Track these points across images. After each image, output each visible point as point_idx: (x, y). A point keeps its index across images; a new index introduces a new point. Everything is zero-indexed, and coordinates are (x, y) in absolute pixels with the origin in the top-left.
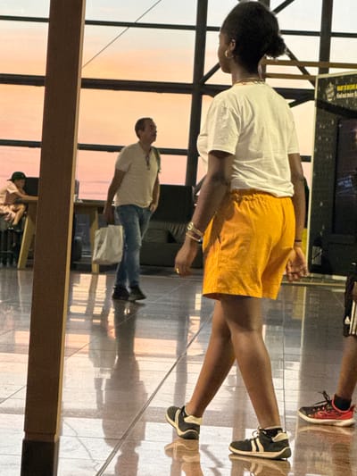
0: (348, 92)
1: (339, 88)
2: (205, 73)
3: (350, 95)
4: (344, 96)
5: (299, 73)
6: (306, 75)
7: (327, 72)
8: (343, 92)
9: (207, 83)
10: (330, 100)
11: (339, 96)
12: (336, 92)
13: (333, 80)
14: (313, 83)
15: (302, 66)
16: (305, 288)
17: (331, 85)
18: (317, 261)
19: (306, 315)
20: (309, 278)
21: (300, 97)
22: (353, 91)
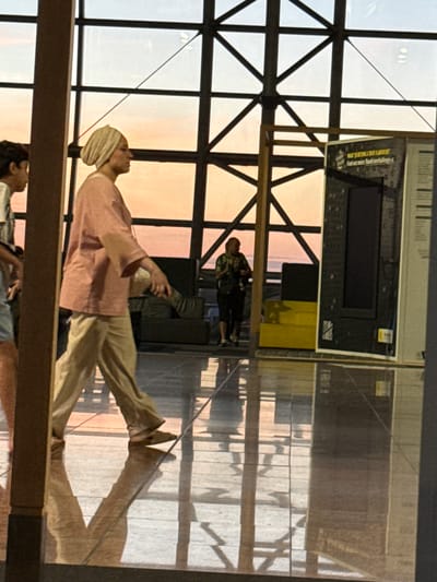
0: (358, 159)
1: (350, 156)
2: (210, 141)
3: (360, 163)
4: (355, 163)
5: (308, 140)
6: (314, 142)
7: (337, 138)
8: (353, 159)
9: (213, 150)
10: (340, 168)
11: (350, 164)
12: (346, 159)
13: (343, 147)
14: (322, 150)
15: (311, 132)
16: (315, 365)
17: (341, 152)
18: (328, 336)
19: (317, 392)
20: (320, 354)
21: (308, 165)
22: (364, 158)
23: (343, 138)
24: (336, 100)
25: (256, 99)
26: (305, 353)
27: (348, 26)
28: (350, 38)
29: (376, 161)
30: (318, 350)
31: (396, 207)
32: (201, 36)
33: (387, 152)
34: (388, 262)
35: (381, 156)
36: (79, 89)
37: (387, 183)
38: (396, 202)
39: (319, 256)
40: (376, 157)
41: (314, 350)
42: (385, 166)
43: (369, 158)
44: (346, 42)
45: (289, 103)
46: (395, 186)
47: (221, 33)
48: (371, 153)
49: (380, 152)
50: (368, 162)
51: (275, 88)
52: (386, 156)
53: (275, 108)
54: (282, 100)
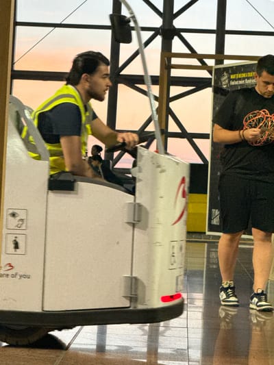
0: (239, 79)
1: (233, 77)
2: (120, 66)
3: (241, 82)
4: (237, 83)
5: (199, 64)
6: (204, 66)
7: (222, 62)
8: (235, 80)
9: (121, 73)
10: (225, 86)
11: (233, 83)
12: (230, 80)
13: (227, 69)
14: (211, 73)
15: (201, 58)
16: (206, 244)
17: (225, 74)
18: (216, 222)
19: (207, 266)
20: (209, 236)
21: (199, 84)
22: (244, 79)
23: (227, 63)
24: (221, 32)
25: (157, 31)
26: (198, 236)
29: (253, 81)
30: (208, 233)
39: (208, 157)
41: (205, 233)
43: (248, 78)
48: (250, 74)
50: (247, 82)
51: (172, 22)
53: (173, 38)
54: (178, 32)
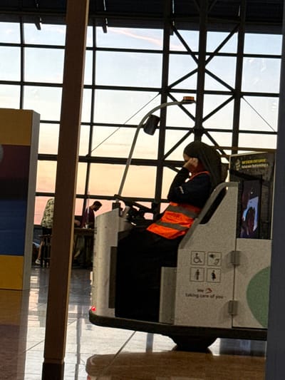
0: (248, 164)
1: (243, 163)
2: (165, 153)
3: (249, 166)
4: (246, 167)
6: (224, 155)
7: (236, 153)
8: (245, 165)
9: (166, 159)
10: (238, 169)
11: (243, 167)
12: (241, 164)
13: (239, 157)
14: (228, 159)
15: (222, 149)
17: (238, 160)
22: (251, 164)
23: (240, 152)
24: (236, 131)
25: (191, 131)
27: (243, 90)
28: (244, 97)
29: (258, 166)
31: (269, 191)
32: (160, 95)
33: (264, 160)
34: (264, 222)
35: (261, 163)
36: (92, 124)
37: (264, 178)
38: (269, 189)
40: (258, 163)
42: (263, 168)
43: (254, 164)
44: (242, 99)
45: (209, 133)
46: (269, 179)
47: (172, 94)
48: (255, 161)
49: (261, 161)
50: (254, 166)
51: (201, 124)
52: (264, 163)
53: (202, 135)
54: (206, 131)
